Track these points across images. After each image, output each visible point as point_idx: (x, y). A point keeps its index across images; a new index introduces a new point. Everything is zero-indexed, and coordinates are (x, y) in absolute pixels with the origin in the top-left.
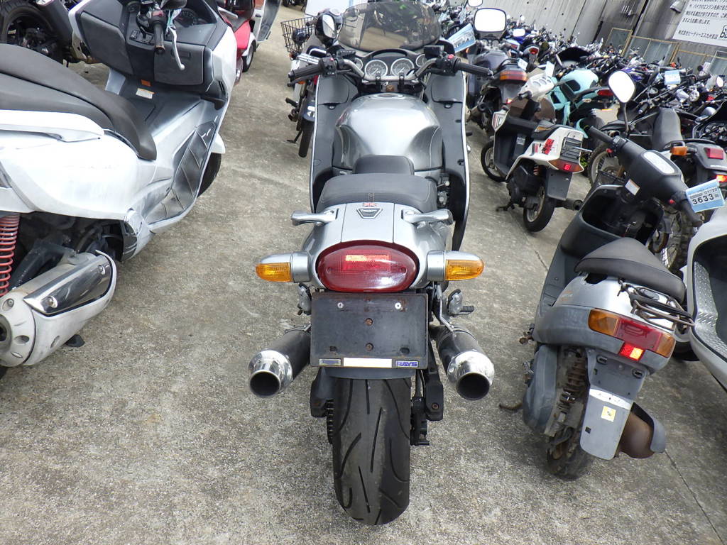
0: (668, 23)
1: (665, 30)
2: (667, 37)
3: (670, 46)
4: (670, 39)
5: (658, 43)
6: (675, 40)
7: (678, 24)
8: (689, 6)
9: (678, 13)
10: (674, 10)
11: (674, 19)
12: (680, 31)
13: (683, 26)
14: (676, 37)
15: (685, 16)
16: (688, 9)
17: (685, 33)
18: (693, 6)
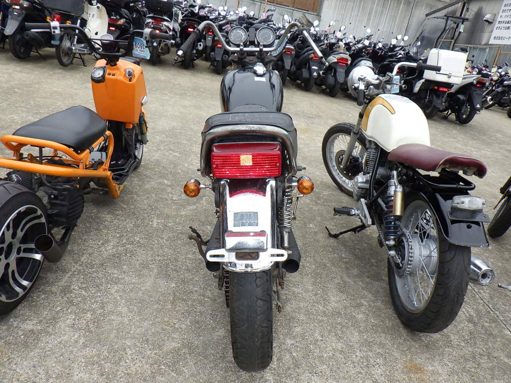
0: (482, 31)
1: (480, 38)
2: (484, 42)
3: (487, 50)
4: (487, 44)
5: (477, 48)
6: (491, 45)
7: (492, 32)
8: (499, 16)
9: (490, 23)
10: (487, 21)
11: (488, 28)
12: (495, 37)
13: (496, 33)
14: (492, 41)
15: (497, 25)
16: (499, 19)
17: (499, 38)
18: (503, 17)
